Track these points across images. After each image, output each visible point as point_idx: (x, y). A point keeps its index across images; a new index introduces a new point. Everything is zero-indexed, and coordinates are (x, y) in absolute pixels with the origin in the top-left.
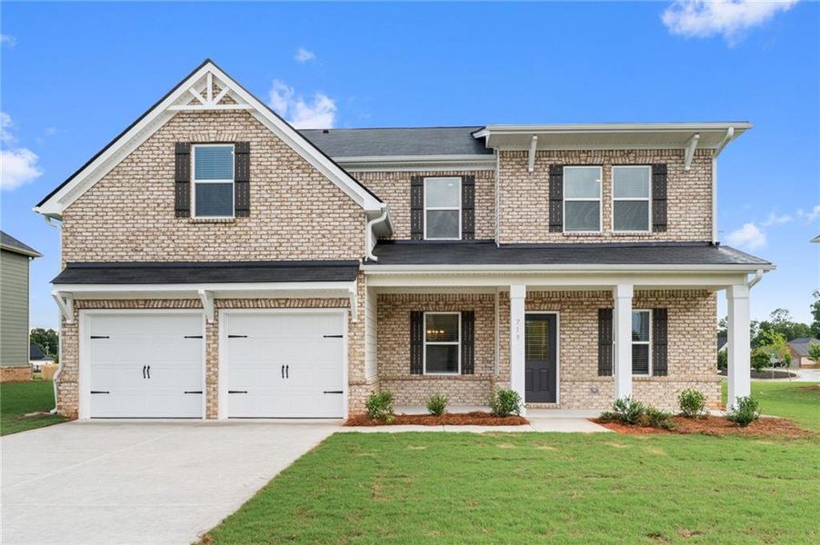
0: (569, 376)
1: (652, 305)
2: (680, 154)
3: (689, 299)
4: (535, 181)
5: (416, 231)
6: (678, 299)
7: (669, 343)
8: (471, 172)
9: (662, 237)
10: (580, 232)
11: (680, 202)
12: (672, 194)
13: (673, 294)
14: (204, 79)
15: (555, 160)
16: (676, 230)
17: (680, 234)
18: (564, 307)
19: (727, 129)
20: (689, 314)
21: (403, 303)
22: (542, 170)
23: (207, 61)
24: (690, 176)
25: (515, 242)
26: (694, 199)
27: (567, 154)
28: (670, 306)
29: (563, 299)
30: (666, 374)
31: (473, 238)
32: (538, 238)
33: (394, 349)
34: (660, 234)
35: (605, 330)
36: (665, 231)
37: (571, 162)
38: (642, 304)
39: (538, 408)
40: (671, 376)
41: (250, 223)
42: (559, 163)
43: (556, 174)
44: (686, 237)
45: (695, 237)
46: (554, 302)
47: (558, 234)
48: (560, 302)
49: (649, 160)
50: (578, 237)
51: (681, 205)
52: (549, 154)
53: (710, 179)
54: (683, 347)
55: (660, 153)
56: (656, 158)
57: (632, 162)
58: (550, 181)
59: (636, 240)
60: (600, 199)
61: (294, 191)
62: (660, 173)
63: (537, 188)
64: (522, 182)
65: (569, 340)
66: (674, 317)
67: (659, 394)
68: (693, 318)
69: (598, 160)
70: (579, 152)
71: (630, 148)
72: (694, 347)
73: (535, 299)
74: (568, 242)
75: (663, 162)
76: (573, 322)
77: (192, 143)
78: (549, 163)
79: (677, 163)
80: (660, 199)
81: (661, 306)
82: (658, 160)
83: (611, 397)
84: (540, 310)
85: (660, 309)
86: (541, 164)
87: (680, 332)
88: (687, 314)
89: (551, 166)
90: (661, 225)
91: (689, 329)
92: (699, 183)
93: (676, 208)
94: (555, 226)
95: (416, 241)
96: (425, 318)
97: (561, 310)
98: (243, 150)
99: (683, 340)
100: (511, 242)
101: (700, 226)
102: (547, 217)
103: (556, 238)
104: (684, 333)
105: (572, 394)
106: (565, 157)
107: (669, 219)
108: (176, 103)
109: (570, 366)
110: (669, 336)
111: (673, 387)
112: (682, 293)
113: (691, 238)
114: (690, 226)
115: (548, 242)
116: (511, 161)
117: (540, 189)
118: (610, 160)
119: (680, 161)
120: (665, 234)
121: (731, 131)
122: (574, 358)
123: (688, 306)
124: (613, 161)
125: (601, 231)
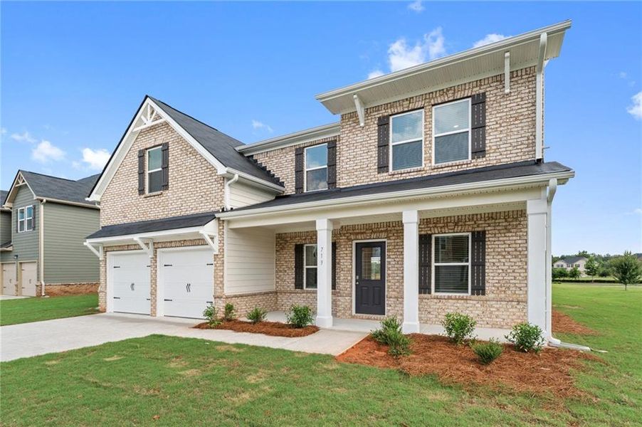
0: (394, 293)
1: (470, 229)
2: (500, 79)
3: (510, 220)
4: (367, 133)
5: (299, 187)
6: (497, 221)
7: (487, 264)
8: (334, 137)
9: (481, 163)
10: (402, 171)
11: (501, 126)
12: (491, 120)
13: (492, 217)
14: (146, 107)
15: (383, 113)
16: (495, 154)
17: (500, 157)
18: (390, 235)
19: (539, 36)
20: (510, 234)
21: (291, 239)
22: (372, 123)
23: (147, 97)
24: (511, 98)
25: (352, 185)
26: (516, 120)
27: (392, 105)
28: (489, 228)
29: (389, 229)
30: (484, 294)
31: (335, 187)
32: (368, 180)
33: (285, 271)
34: (479, 160)
35: (425, 254)
36: (484, 157)
37: (396, 111)
38: (460, 228)
39: (368, 319)
40: (489, 295)
41: (168, 193)
42: (386, 114)
43: (383, 123)
44: (506, 160)
45: (517, 158)
46: (382, 231)
47: (385, 174)
48: (386, 231)
49: (468, 93)
50: (401, 174)
51: (502, 129)
52: (378, 108)
53: (534, 97)
54: (503, 268)
55: (479, 83)
56: (475, 89)
57: (451, 99)
58: (379, 131)
59: (455, 170)
60: (423, 138)
61: (188, 169)
62: (479, 102)
63: (368, 139)
64: (357, 136)
65: (394, 263)
66: (493, 239)
67: (477, 312)
68: (514, 238)
69: (419, 105)
70: (403, 101)
71: (448, 86)
72: (514, 267)
73: (367, 230)
74: (394, 180)
75: (482, 91)
76: (397, 247)
77: (146, 149)
78: (378, 116)
79: (497, 89)
80: (479, 127)
81: (480, 229)
82: (477, 91)
83: (429, 313)
84: (370, 239)
85: (478, 232)
86: (372, 118)
87: (499, 253)
88: (507, 234)
89: (379, 118)
90: (479, 152)
91: (510, 249)
92: (522, 103)
93: (495, 133)
94: (382, 168)
95: (298, 194)
96: (305, 248)
97: (388, 238)
98: (165, 148)
99: (503, 260)
100: (348, 186)
101: (522, 146)
102: (376, 161)
103: (384, 177)
104: (504, 253)
105: (396, 308)
106: (391, 108)
107: (488, 145)
108: (137, 126)
109: (395, 285)
110: (487, 257)
111: (492, 306)
112: (503, 214)
113: (513, 159)
114: (511, 148)
115: (376, 182)
116: (349, 121)
117: (370, 140)
118: (430, 102)
119: (501, 86)
120: (484, 159)
121: (544, 37)
122: (398, 278)
123: (508, 227)
124: (432, 102)
125: (423, 165)
